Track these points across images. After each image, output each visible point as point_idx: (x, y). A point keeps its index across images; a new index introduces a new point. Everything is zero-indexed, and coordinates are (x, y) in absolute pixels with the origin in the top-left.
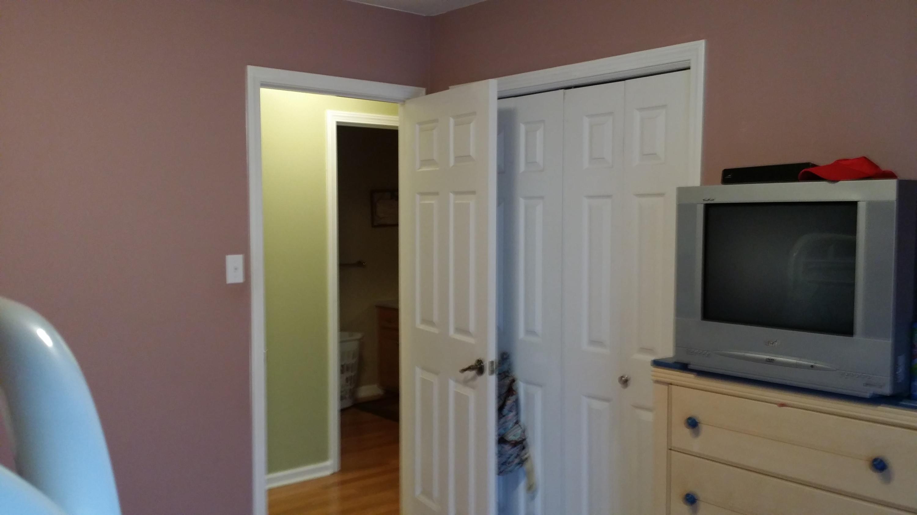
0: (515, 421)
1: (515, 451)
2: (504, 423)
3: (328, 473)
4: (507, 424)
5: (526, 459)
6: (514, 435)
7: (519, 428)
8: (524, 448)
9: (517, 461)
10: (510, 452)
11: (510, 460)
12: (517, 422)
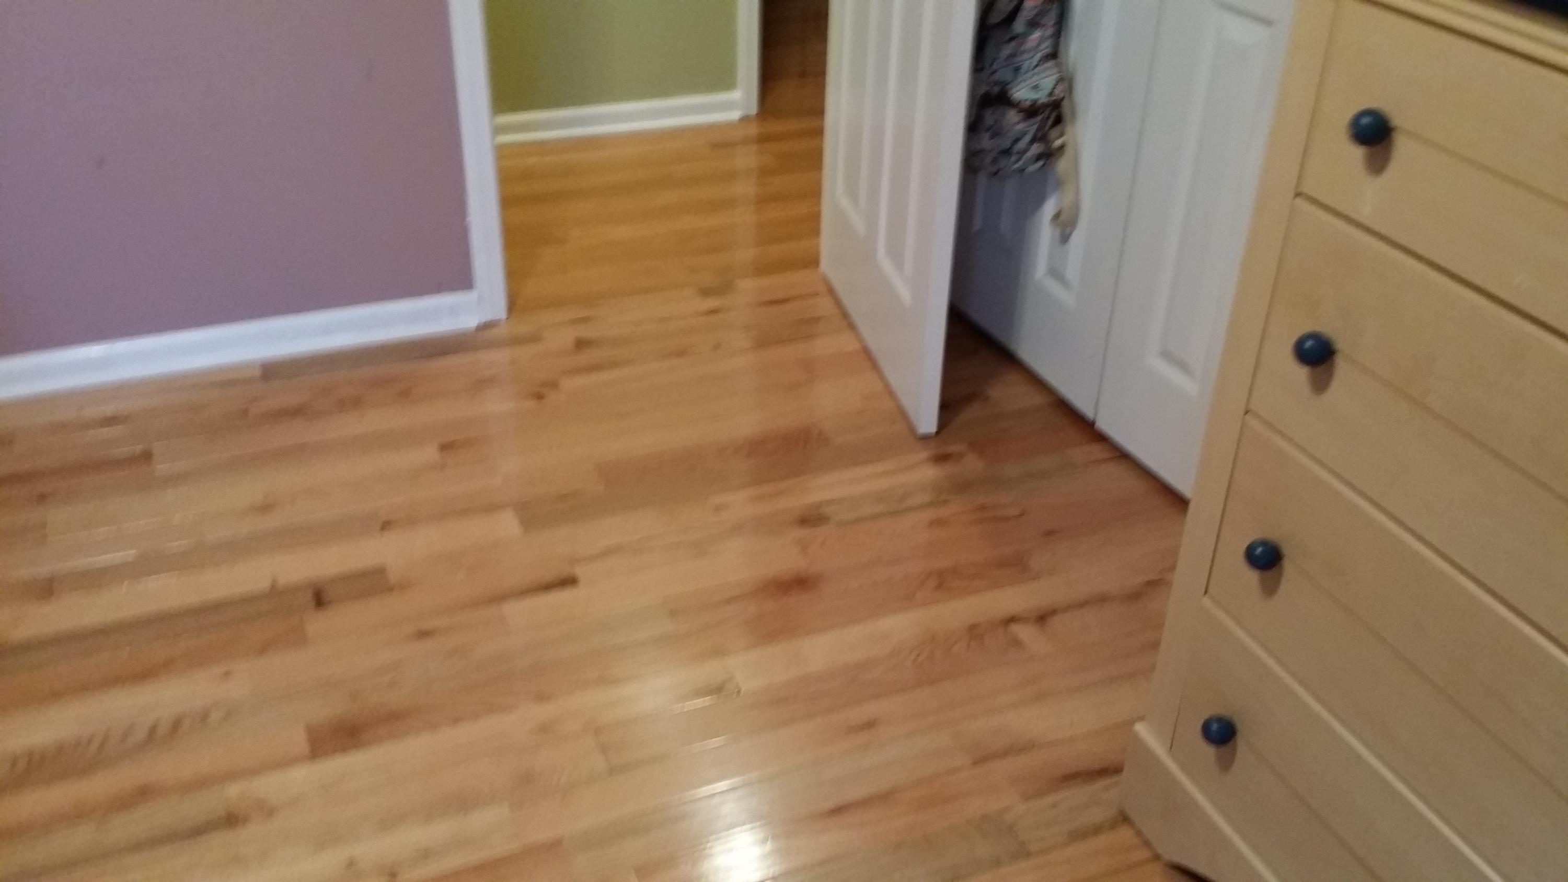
0: (1048, 51)
1: (1031, 128)
2: (1013, 55)
3: (735, 115)
4: (1019, 59)
5: (1062, 147)
6: (1036, 88)
7: (1055, 71)
8: (1059, 120)
9: (1036, 149)
10: (1021, 127)
11: (1021, 145)
12: (1053, 55)
